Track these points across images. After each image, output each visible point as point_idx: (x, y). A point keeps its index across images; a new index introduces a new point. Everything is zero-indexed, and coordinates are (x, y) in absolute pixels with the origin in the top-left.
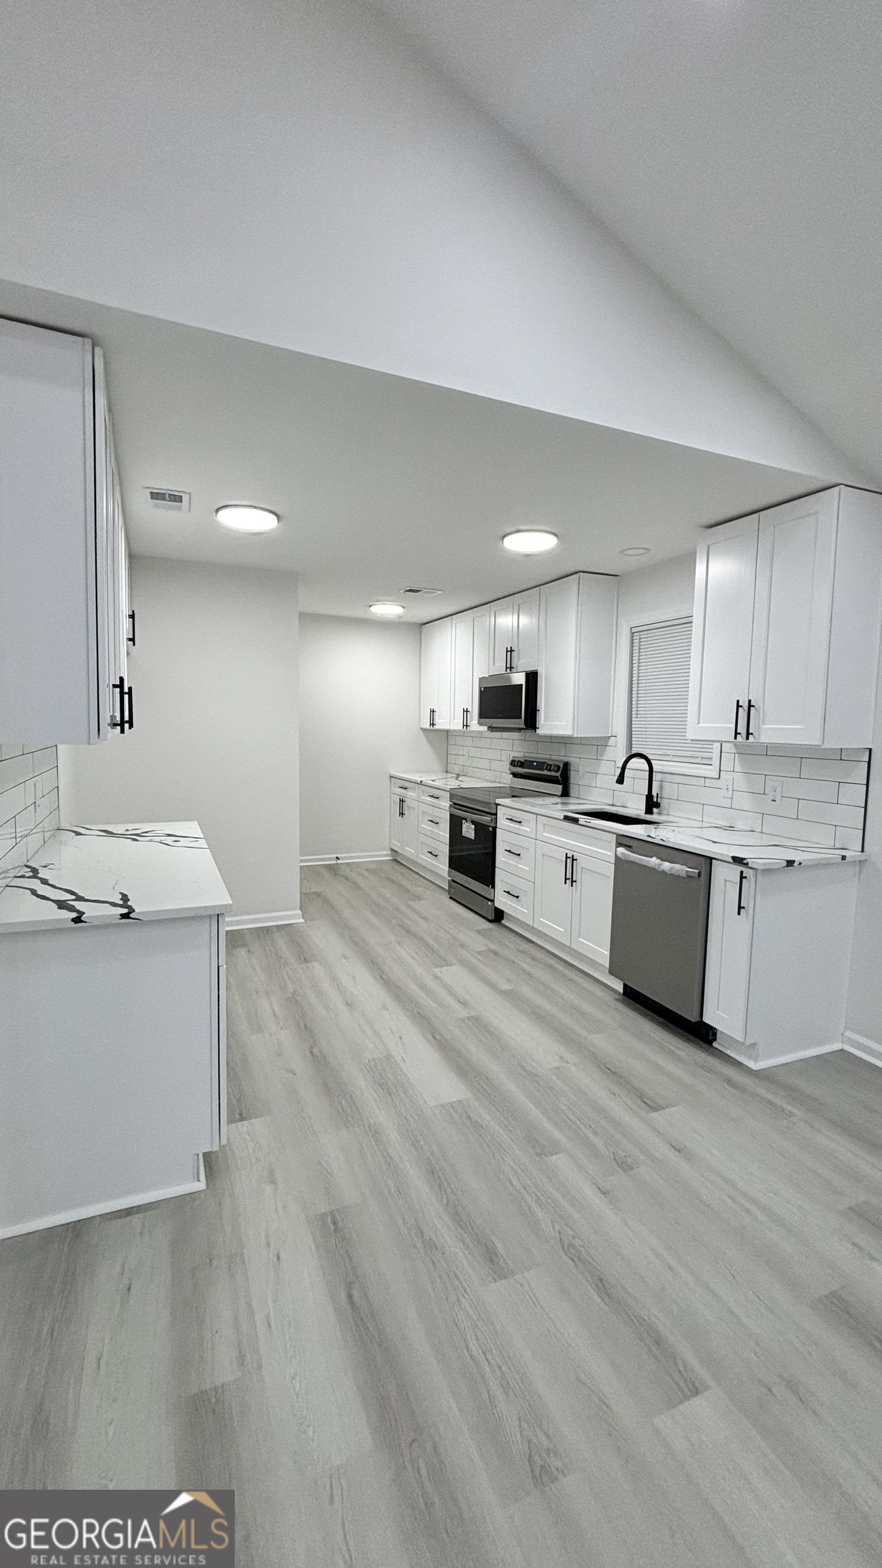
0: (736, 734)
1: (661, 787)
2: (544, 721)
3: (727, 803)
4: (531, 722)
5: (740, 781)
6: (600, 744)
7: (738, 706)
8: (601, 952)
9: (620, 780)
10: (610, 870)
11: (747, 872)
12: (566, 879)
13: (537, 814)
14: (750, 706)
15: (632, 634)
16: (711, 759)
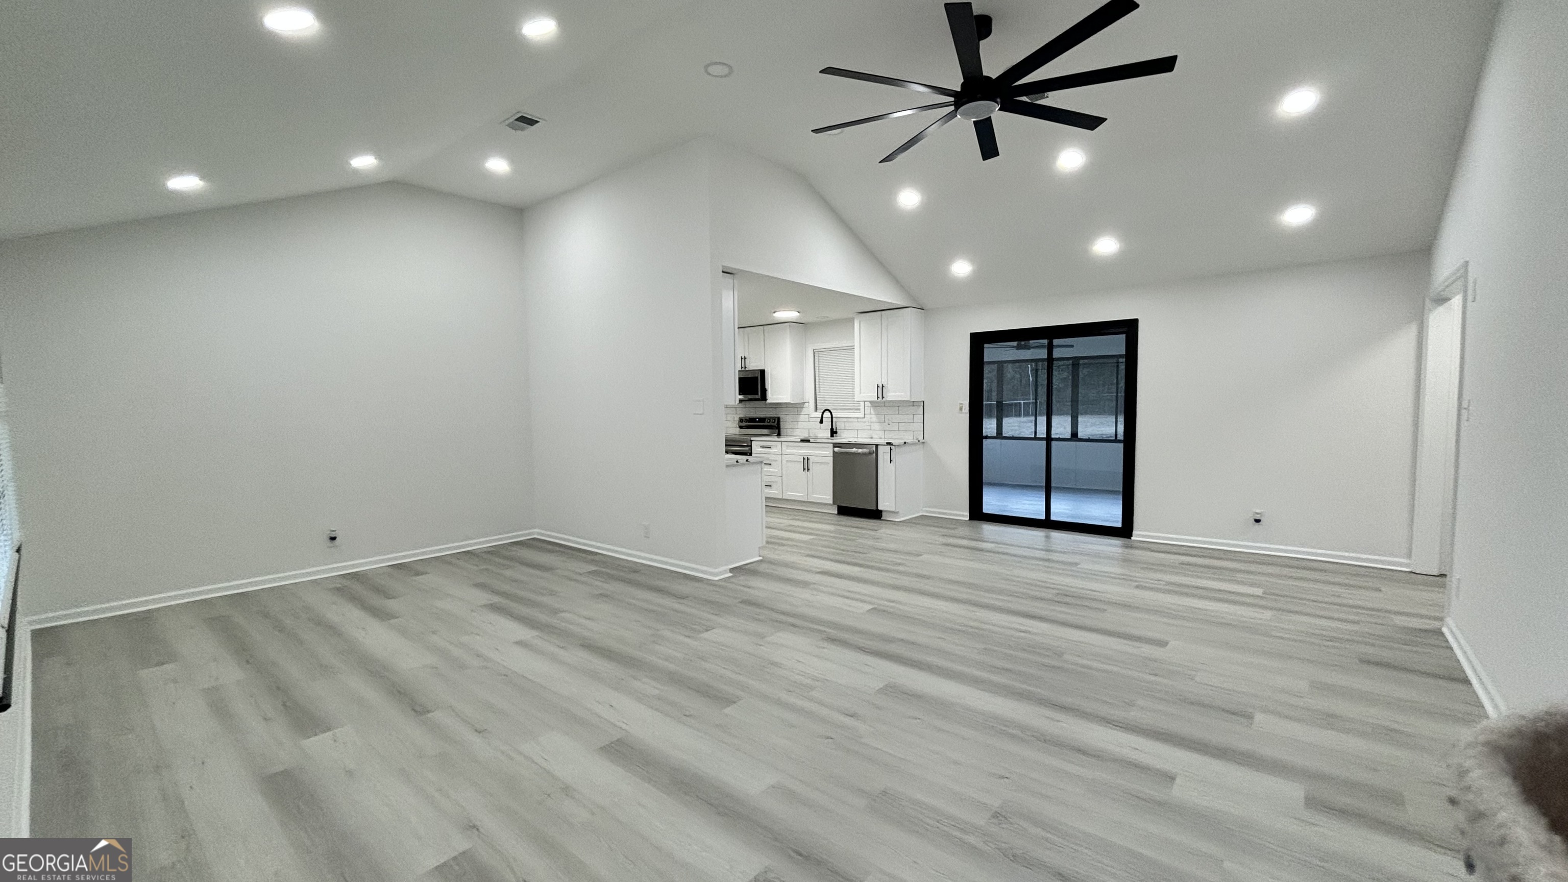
0: (878, 397)
1: (836, 424)
2: (772, 395)
3: (869, 428)
4: (764, 397)
5: (874, 418)
6: (798, 407)
7: (878, 387)
8: (828, 497)
9: (821, 422)
10: (830, 460)
11: (893, 447)
12: (804, 469)
13: (781, 442)
14: (883, 386)
15: (814, 352)
16: (859, 409)
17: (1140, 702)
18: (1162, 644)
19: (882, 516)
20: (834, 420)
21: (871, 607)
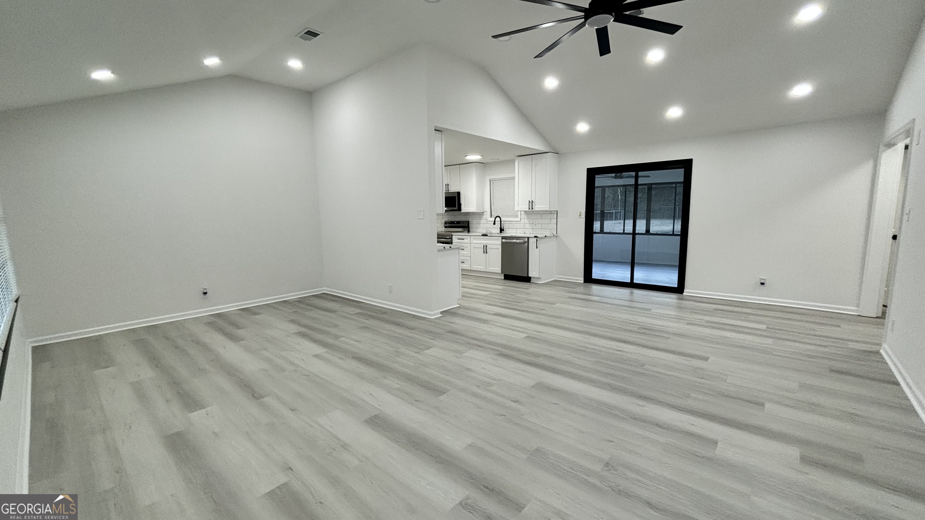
0: (529, 208)
1: (503, 225)
2: (464, 208)
3: (523, 227)
4: (459, 209)
5: (526, 221)
6: (480, 215)
7: (529, 202)
8: (498, 269)
9: (494, 224)
10: (500, 247)
11: (538, 239)
12: (484, 252)
13: (470, 236)
14: (532, 202)
15: (490, 181)
16: (518, 216)
17: (693, 395)
18: (706, 359)
19: (531, 281)
20: (502, 222)
21: (525, 335)
